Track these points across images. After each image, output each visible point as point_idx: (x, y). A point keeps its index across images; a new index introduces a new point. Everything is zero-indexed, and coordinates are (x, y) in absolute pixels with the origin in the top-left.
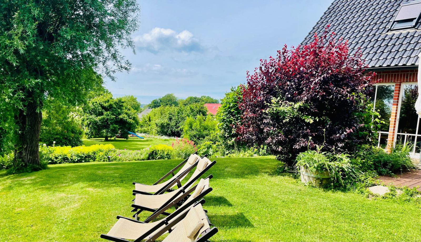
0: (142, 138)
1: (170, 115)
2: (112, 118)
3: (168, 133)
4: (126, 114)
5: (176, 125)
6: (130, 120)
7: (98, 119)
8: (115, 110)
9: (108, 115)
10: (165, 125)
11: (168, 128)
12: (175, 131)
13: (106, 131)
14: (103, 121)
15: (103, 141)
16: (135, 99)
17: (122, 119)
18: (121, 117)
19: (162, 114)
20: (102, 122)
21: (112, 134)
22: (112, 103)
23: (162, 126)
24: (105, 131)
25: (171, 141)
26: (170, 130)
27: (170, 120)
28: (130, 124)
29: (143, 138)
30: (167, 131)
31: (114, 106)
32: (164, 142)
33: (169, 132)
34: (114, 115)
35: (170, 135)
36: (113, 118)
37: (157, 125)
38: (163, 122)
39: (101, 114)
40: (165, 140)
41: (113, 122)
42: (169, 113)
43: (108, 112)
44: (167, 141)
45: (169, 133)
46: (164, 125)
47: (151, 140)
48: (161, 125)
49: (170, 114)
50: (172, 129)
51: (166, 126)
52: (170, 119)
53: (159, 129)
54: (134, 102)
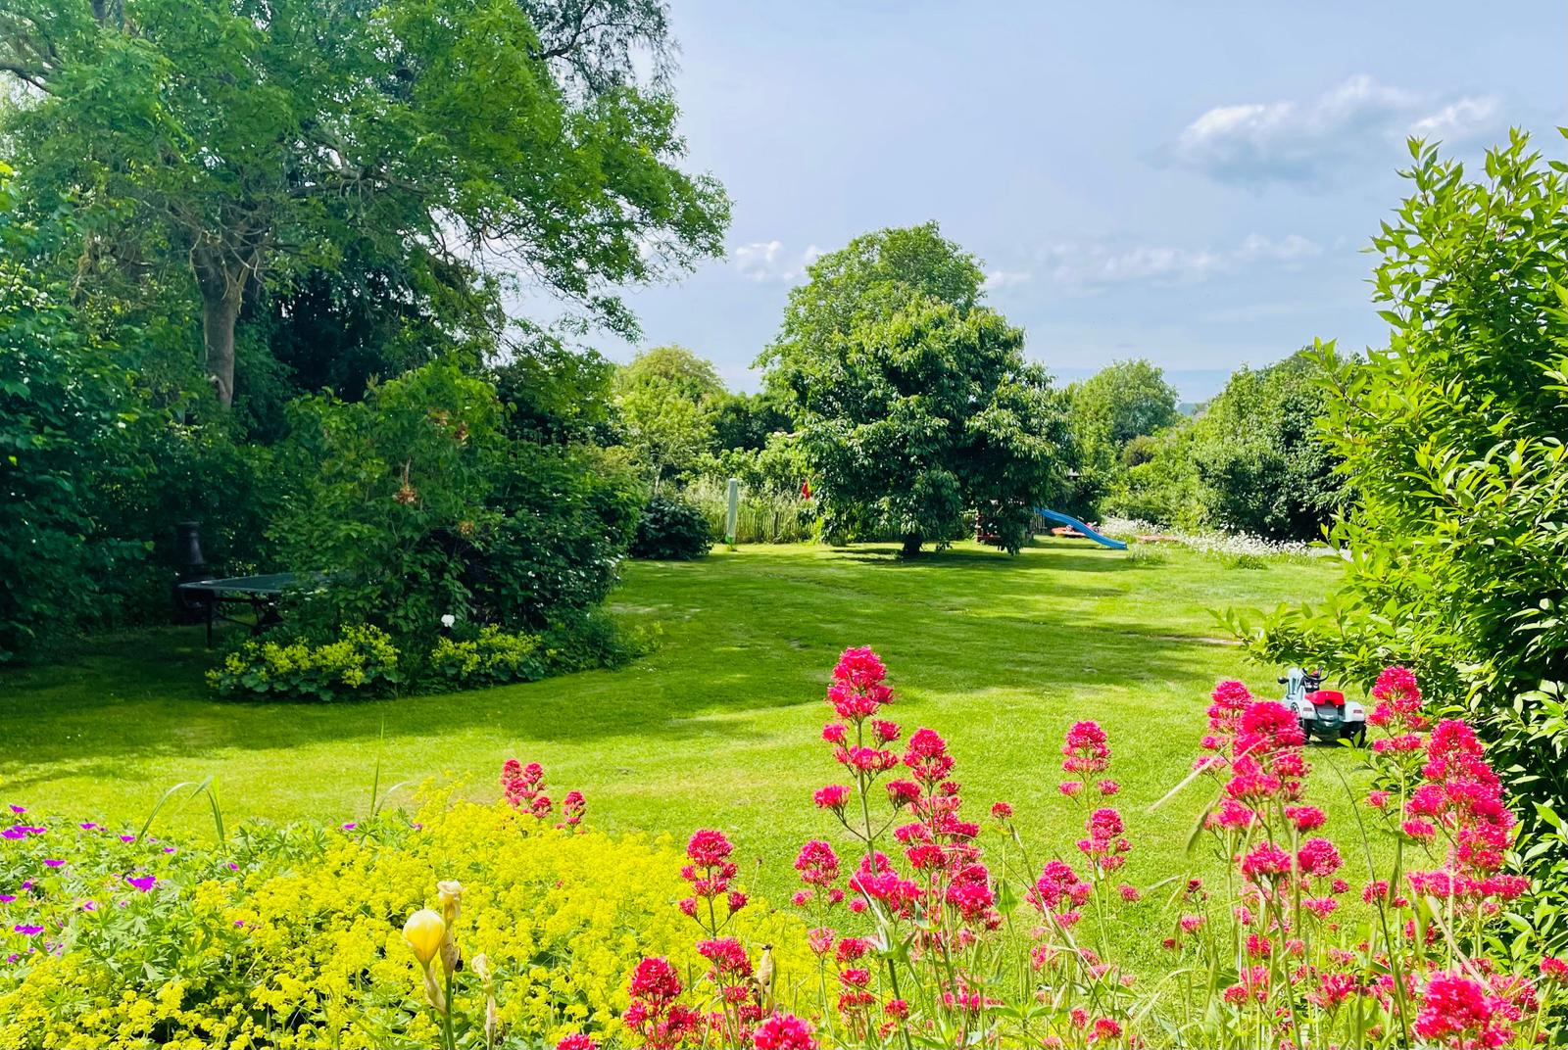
0: (1114, 547)
1: (1292, 415)
2: (928, 432)
3: (1268, 519)
4: (1015, 405)
5: (1325, 471)
6: (1030, 440)
7: (855, 436)
8: (955, 389)
9: (913, 416)
10: (1255, 469)
11: (1276, 486)
12: (1313, 505)
13: (893, 503)
14: (884, 448)
15: (892, 557)
16: (1156, 375)
17: (982, 436)
18: (977, 422)
19: (1241, 412)
20: (875, 455)
21: (922, 522)
22: (937, 346)
23: (1235, 479)
24: (885, 507)
25: (1277, 569)
26: (1283, 499)
27: (1288, 443)
28: (1028, 463)
29: (1123, 548)
30: (1266, 508)
31: (950, 363)
32: (1234, 573)
33: (1279, 509)
34: (943, 415)
35: (1278, 533)
36: (935, 431)
37: (1203, 473)
38: (1241, 451)
39: (878, 409)
40: (1243, 563)
41: (937, 453)
42: (1283, 405)
43: (914, 399)
44: (1256, 567)
45: (1276, 520)
46: (1245, 474)
47: (1154, 562)
48: (1230, 471)
49: (1290, 406)
50: (1296, 494)
51: (1261, 476)
52: (1291, 437)
53: (1215, 496)
54: (1148, 386)
